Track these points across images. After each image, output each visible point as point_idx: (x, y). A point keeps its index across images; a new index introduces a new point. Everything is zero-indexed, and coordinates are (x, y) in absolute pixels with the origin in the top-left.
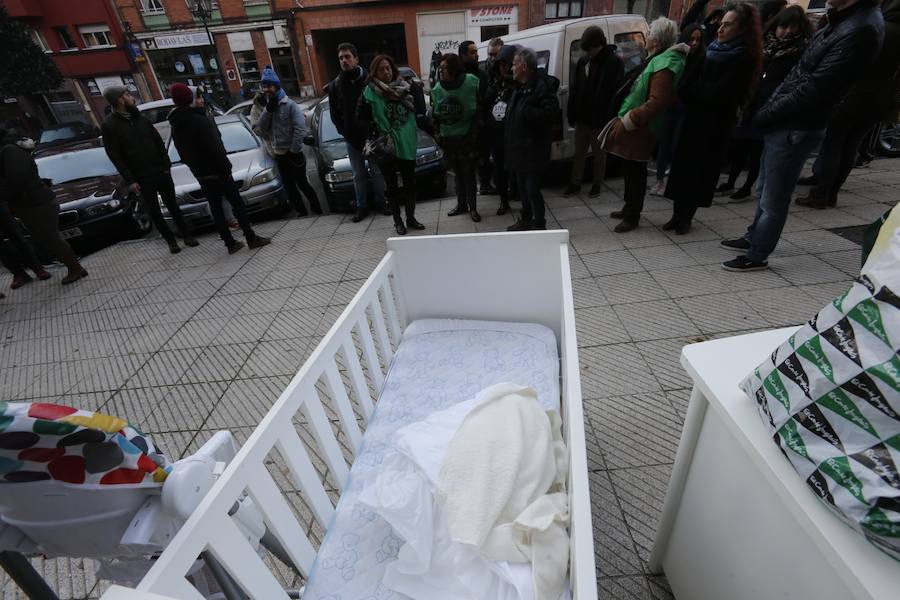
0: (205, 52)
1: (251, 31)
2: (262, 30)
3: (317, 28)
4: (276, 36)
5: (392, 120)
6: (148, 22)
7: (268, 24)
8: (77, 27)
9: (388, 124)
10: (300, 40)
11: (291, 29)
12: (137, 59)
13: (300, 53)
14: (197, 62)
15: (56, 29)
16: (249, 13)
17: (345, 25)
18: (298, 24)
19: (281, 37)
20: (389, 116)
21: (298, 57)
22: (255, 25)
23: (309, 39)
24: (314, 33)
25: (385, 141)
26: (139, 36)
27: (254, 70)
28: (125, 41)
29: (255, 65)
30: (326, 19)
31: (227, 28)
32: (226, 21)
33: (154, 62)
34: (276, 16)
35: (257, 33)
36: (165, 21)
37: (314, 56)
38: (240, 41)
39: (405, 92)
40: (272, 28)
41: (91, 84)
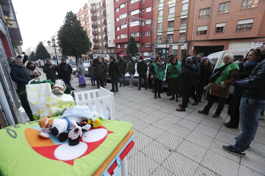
0: (167, 49)
1: (178, 45)
2: (181, 45)
3: (196, 45)
4: (184, 47)
5: (159, 71)
6: (158, 42)
7: (183, 44)
8: (145, 43)
9: (158, 71)
10: (190, 48)
11: (189, 45)
12: (153, 49)
13: (189, 51)
14: (164, 51)
15: (142, 43)
16: (179, 41)
17: (204, 45)
18: (191, 44)
19: (185, 47)
20: (158, 69)
21: (188, 52)
22: (180, 44)
23: (193, 48)
24: (195, 47)
25: (157, 75)
26: (155, 45)
27: (176, 54)
28: (152, 45)
29: (177, 53)
30: (199, 44)
31: (173, 44)
32: (173, 43)
33: (156, 50)
34: (185, 42)
35: (180, 46)
36: (161, 42)
37: (193, 52)
38: (175, 47)
39: (163, 64)
40: (184, 45)
41: (143, 53)
